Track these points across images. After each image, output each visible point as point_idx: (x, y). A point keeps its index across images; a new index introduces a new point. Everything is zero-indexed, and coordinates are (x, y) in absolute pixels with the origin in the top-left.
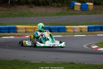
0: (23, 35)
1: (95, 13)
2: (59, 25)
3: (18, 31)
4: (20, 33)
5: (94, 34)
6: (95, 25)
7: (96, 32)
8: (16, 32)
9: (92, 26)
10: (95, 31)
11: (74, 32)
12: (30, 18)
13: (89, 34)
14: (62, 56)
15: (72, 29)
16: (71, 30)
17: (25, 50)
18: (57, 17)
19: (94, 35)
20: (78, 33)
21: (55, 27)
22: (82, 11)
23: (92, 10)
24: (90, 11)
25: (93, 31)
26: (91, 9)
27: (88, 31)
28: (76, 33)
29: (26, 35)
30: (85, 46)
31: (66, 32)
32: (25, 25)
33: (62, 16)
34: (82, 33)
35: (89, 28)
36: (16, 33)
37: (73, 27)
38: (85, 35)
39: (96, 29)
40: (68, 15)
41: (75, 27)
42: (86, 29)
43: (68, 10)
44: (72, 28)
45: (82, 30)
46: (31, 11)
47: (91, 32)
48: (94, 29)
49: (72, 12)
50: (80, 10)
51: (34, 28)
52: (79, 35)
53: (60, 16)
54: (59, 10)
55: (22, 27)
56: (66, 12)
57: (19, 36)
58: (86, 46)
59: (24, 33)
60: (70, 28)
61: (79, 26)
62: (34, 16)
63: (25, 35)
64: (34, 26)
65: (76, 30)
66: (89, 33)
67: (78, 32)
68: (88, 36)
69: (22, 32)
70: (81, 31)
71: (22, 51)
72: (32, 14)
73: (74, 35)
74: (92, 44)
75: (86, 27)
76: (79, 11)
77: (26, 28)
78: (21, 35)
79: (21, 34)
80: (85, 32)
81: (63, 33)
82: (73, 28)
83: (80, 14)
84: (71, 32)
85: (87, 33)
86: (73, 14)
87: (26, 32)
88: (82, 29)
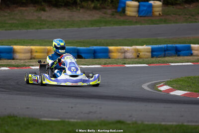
0: (27, 64)
1: (165, 21)
2: (96, 45)
3: (18, 56)
4: (19, 60)
5: (164, 62)
6: (166, 45)
7: (167, 59)
8: (13, 59)
9: (160, 46)
10: (165, 56)
11: (125, 58)
12: (39, 30)
13: (153, 63)
14: (101, 108)
15: (122, 53)
16: (120, 54)
17: (29, 95)
18: (93, 28)
19: (163, 65)
20: (133, 60)
21: (88, 48)
22: (141, 17)
23: (160, 14)
24: (156, 16)
25: (161, 57)
26: (157, 14)
27: (153, 56)
28: (129, 60)
29: (32, 64)
30: (145, 86)
31: (110, 58)
32: (31, 46)
33: (102, 27)
34: (141, 60)
35: (153, 51)
36: (13, 61)
37: (124, 49)
38: (147, 64)
39: (167, 52)
40: (114, 24)
41: (126, 48)
42: (147, 52)
43: (113, 15)
44: (121, 49)
45: (141, 54)
46: (43, 18)
47: (159, 59)
48: (163, 53)
49: (122, 19)
50: (137, 16)
51: (47, 51)
52: (135, 64)
53: (97, 27)
54: (97, 16)
55: (25, 49)
56: (110, 19)
57: (17, 66)
58: (148, 86)
59: (27, 59)
60: (117, 49)
61: (134, 47)
62: (48, 27)
63: (29, 64)
64: (48, 47)
65: (128, 55)
66: (154, 59)
67: (132, 58)
68: (152, 65)
69: (25, 58)
70: (138, 56)
71: (23, 97)
72: (44, 23)
73: (125, 64)
74: (159, 83)
75: (147, 49)
76: (135, 17)
77: (31, 51)
78: (22, 64)
79: (22, 61)
80: (146, 58)
81: (103, 61)
82: (123, 51)
83: (136, 23)
84: (118, 59)
85: (149, 59)
86: (124, 23)
87: (31, 59)
88: (140, 52)
